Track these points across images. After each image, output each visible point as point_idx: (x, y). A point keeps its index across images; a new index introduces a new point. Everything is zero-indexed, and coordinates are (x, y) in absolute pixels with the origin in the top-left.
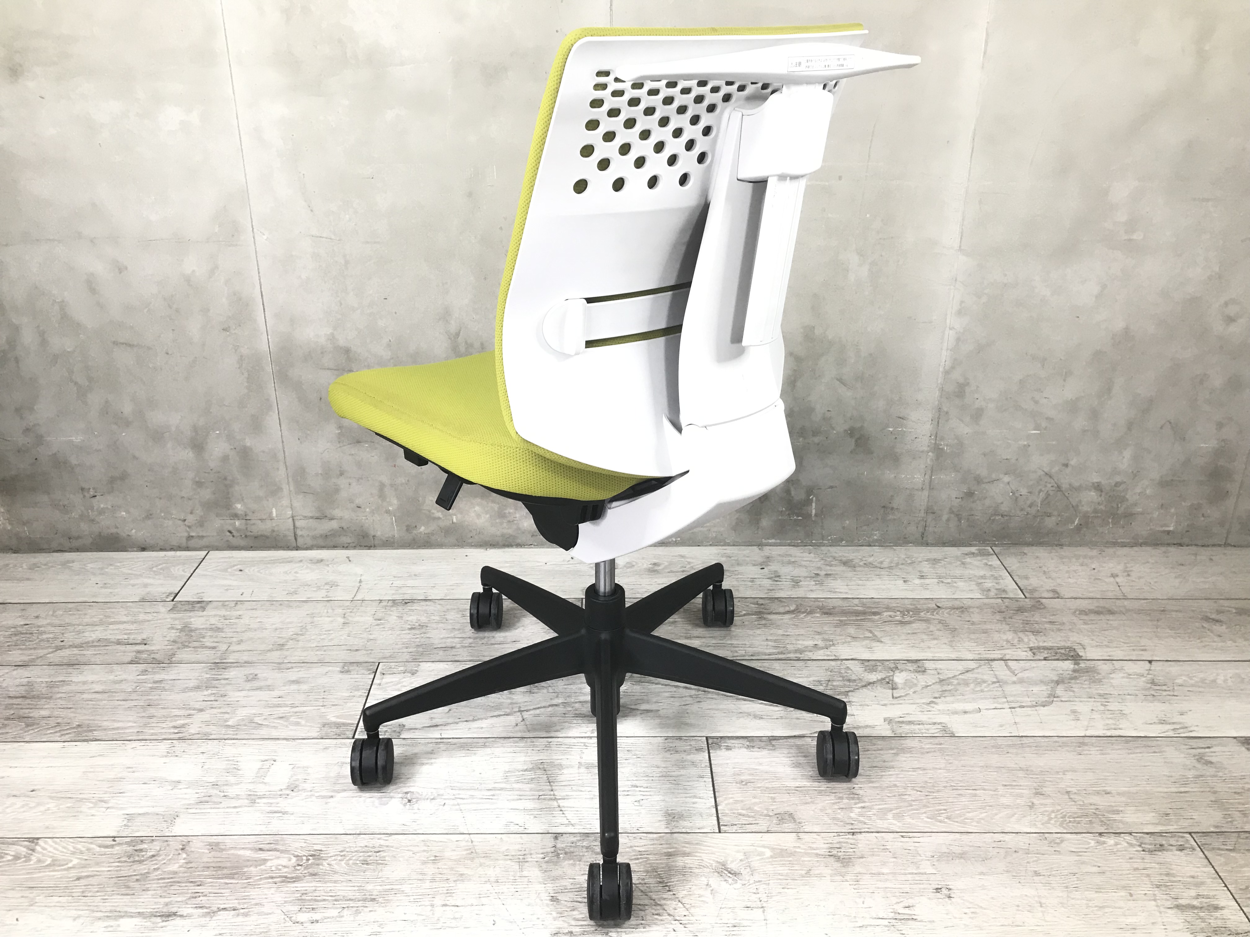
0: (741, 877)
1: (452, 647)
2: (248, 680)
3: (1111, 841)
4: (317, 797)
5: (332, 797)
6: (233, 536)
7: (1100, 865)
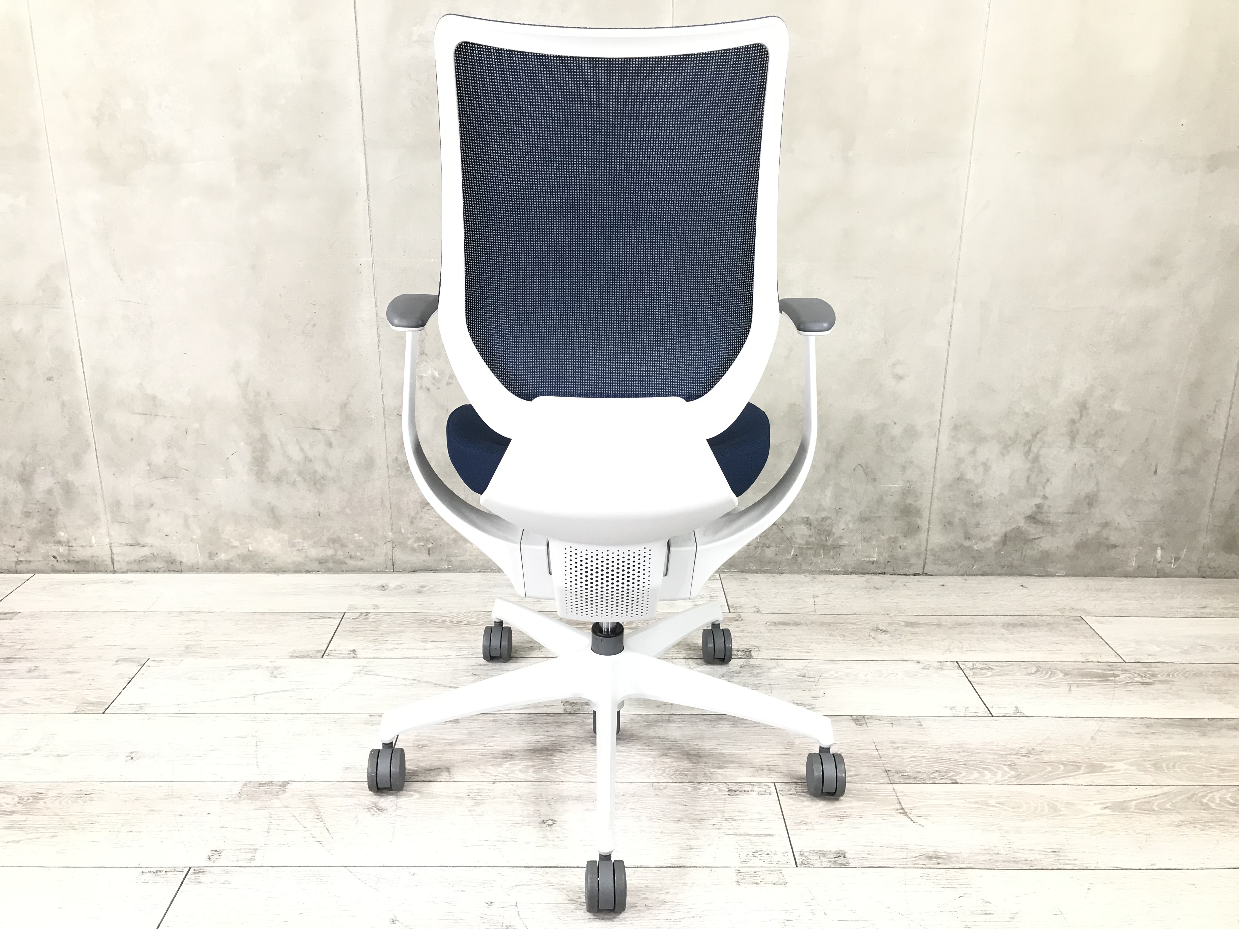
0: (385, 812)
1: (216, 648)
2: (30, 671)
3: (705, 788)
4: (54, 756)
5: (67, 756)
6: (57, 561)
7: (686, 804)
